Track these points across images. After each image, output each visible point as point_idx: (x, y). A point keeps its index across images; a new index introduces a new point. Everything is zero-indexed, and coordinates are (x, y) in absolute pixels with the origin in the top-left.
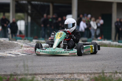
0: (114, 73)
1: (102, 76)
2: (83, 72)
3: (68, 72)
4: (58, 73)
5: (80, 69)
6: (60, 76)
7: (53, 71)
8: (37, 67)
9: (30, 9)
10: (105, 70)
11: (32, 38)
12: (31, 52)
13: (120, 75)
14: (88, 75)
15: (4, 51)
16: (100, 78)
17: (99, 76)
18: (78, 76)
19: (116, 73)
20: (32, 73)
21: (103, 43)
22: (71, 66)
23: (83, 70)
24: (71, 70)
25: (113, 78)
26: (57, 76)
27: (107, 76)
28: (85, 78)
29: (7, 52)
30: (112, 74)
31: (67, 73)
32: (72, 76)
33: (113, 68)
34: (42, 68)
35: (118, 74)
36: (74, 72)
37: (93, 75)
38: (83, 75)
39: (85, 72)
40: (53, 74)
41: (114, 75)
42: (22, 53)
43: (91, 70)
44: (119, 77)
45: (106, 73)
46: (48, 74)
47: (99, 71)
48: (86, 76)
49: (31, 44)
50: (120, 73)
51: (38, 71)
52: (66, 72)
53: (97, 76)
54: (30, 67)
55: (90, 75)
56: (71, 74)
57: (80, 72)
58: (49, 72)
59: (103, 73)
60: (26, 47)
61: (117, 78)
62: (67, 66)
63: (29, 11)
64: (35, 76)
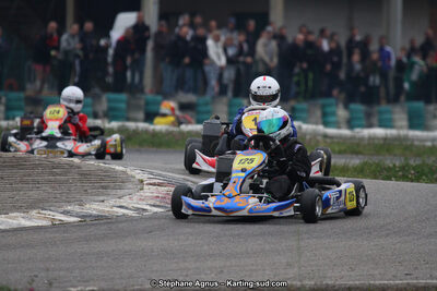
15: (101, 198)
29: (112, 202)
42: (154, 206)
60: (154, 184)
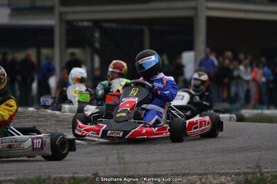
3: (195, 171)
8: (132, 163)
18: (215, 179)
21: (266, 114)
22: (198, 161)
23: (223, 169)
31: (193, 174)
32: (203, 178)
36: (207, 172)
38: (224, 177)
39: (228, 171)
48: (229, 178)
52: (191, 172)
56: (200, 175)
57: (218, 171)
58: (158, 173)
62: (192, 161)
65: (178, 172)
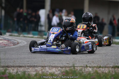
0: (85, 67)
1: (73, 70)
2: (54, 66)
4: (30, 65)
5: (52, 63)
6: (32, 69)
7: (25, 64)
8: (9, 59)
9: (4, 3)
10: (76, 64)
11: (5, 31)
12: (4, 44)
13: (90, 69)
14: (59, 68)
16: (71, 72)
17: (70, 70)
18: (50, 69)
19: (87, 66)
20: (4, 65)
23: (54, 64)
24: (43, 63)
25: (83, 72)
26: (29, 69)
27: (77, 69)
28: (57, 71)
30: (82, 68)
31: (39, 66)
32: (43, 69)
33: (84, 62)
34: (14, 61)
35: (88, 68)
36: (46, 65)
37: (64, 68)
38: (54, 68)
39: (57, 65)
40: (25, 67)
41: (85, 69)
43: (62, 64)
44: (89, 71)
45: (77, 67)
46: (21, 67)
47: (70, 65)
48: (57, 69)
49: (4, 37)
50: (90, 67)
51: (10, 63)
53: (67, 69)
54: (3, 59)
55: (61, 68)
56: (43, 67)
57: (51, 65)
58: (21, 65)
59: (74, 67)
61: (87, 72)
62: (39, 59)
63: (3, 5)
64: (8, 68)
65: (31, 65)
